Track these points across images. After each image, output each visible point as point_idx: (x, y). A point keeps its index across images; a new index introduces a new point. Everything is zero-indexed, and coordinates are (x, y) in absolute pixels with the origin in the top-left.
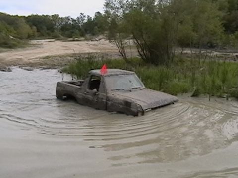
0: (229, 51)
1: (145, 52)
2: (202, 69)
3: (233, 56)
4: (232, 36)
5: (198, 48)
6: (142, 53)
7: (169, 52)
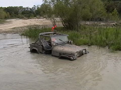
0: (109, 22)
1: (66, 24)
2: (95, 32)
3: (112, 25)
4: (111, 14)
5: (93, 21)
6: (64, 25)
7: (78, 23)
